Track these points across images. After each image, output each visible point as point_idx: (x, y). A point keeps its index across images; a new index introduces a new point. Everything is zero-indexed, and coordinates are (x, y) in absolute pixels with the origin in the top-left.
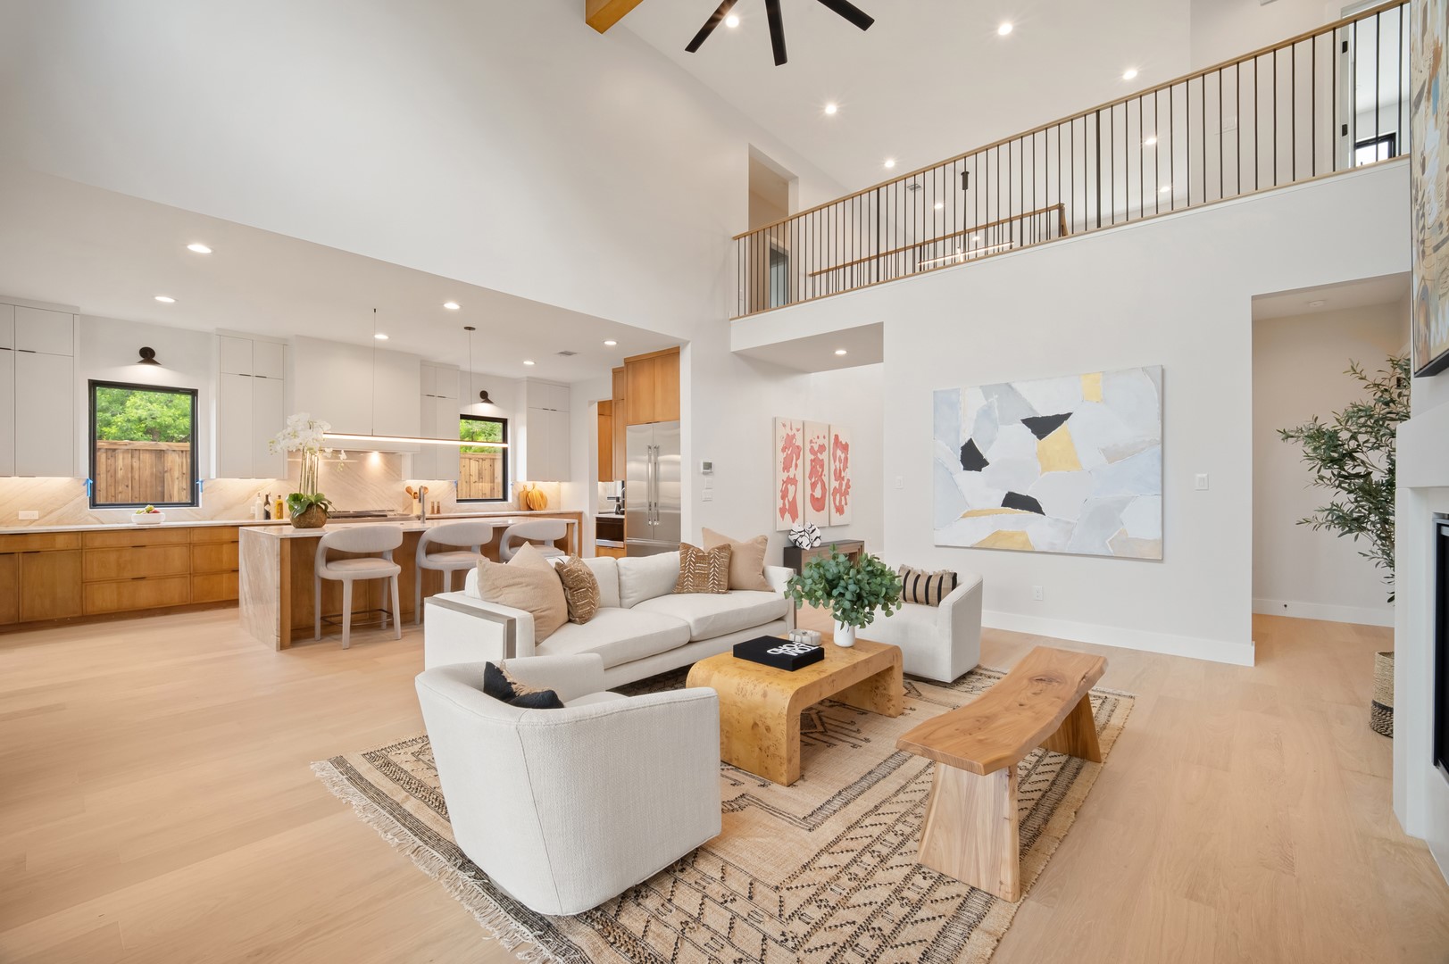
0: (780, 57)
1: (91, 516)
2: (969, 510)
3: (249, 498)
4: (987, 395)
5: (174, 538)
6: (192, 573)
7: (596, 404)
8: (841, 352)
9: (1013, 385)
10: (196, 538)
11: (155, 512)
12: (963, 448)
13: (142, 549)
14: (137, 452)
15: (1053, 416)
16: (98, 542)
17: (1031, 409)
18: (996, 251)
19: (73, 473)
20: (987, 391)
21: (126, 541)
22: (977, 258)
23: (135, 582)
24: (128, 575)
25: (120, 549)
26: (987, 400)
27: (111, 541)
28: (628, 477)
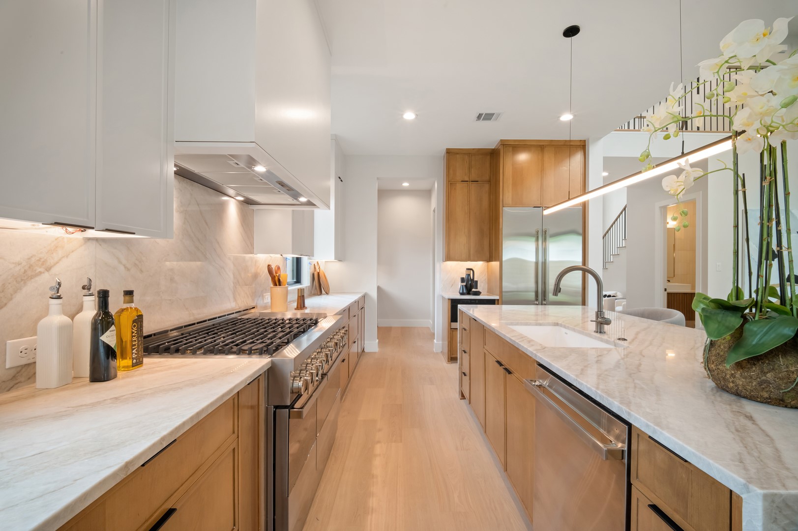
28: (504, 259)
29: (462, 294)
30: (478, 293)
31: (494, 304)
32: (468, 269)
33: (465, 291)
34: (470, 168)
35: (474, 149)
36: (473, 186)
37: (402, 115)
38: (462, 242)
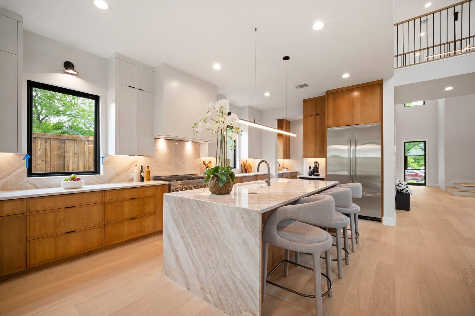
1: (30, 183)
3: (129, 168)
5: (94, 199)
6: (105, 224)
7: (277, 120)
10: (108, 198)
11: (78, 179)
13: (73, 209)
14: (49, 139)
16: (39, 206)
19: (16, 150)
21: (60, 204)
23: (67, 235)
24: (62, 230)
25: (56, 210)
27: (49, 204)
28: (328, 156)
29: (310, 175)
30: (318, 175)
31: (324, 180)
32: (315, 162)
33: (311, 174)
34: (316, 108)
35: (317, 97)
36: (318, 117)
37: (264, 94)
38: (312, 147)
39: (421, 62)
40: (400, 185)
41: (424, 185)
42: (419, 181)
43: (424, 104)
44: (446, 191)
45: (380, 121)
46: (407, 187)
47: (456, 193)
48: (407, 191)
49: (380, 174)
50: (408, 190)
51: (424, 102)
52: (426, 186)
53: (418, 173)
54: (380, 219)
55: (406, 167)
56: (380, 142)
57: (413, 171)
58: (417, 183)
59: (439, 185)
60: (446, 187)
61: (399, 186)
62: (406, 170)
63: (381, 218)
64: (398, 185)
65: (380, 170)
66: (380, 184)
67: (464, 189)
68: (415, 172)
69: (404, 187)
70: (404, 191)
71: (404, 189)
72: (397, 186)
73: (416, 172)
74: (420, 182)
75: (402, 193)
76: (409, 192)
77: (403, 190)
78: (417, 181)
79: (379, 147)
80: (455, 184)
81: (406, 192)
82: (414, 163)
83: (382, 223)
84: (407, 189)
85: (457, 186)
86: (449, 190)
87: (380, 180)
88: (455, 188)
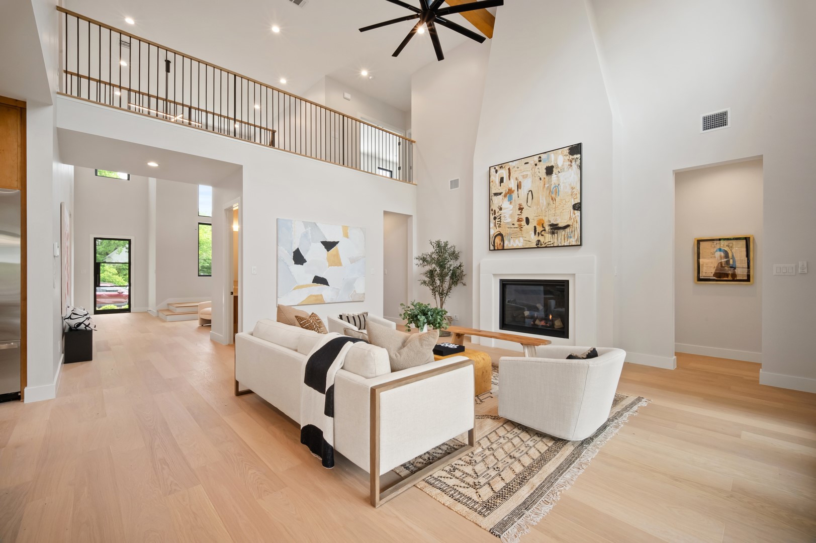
0: (362, 30)
2: (297, 285)
4: (306, 227)
8: (153, 164)
9: (317, 224)
12: (294, 252)
15: (329, 242)
17: (324, 237)
18: (197, 126)
20: (306, 224)
22: (176, 122)
26: (305, 229)
39: (100, 101)
40: (73, 316)
41: (128, 310)
42: (121, 306)
43: (129, 179)
44: (158, 316)
45: (19, 185)
46: (87, 318)
47: (169, 318)
48: (87, 326)
49: (18, 299)
50: (89, 324)
51: (129, 175)
52: (130, 312)
53: (122, 293)
54: (19, 394)
55: (97, 282)
56: (19, 232)
57: (115, 289)
58: (118, 308)
59: (150, 308)
60: (158, 311)
61: (71, 319)
62: (97, 288)
63: (20, 392)
64: (70, 316)
65: (19, 291)
66: (18, 321)
67: (179, 310)
68: (116, 291)
69: (81, 320)
70: (82, 326)
71: (82, 323)
72: (68, 318)
73: (119, 291)
74: (123, 307)
75: (78, 330)
76: (92, 326)
77: (80, 324)
78: (118, 306)
79: (17, 242)
80: (168, 304)
81: (85, 328)
82: (117, 276)
83: (23, 401)
84: (87, 323)
85: (171, 308)
86: (161, 314)
87: (18, 312)
88: (168, 310)
